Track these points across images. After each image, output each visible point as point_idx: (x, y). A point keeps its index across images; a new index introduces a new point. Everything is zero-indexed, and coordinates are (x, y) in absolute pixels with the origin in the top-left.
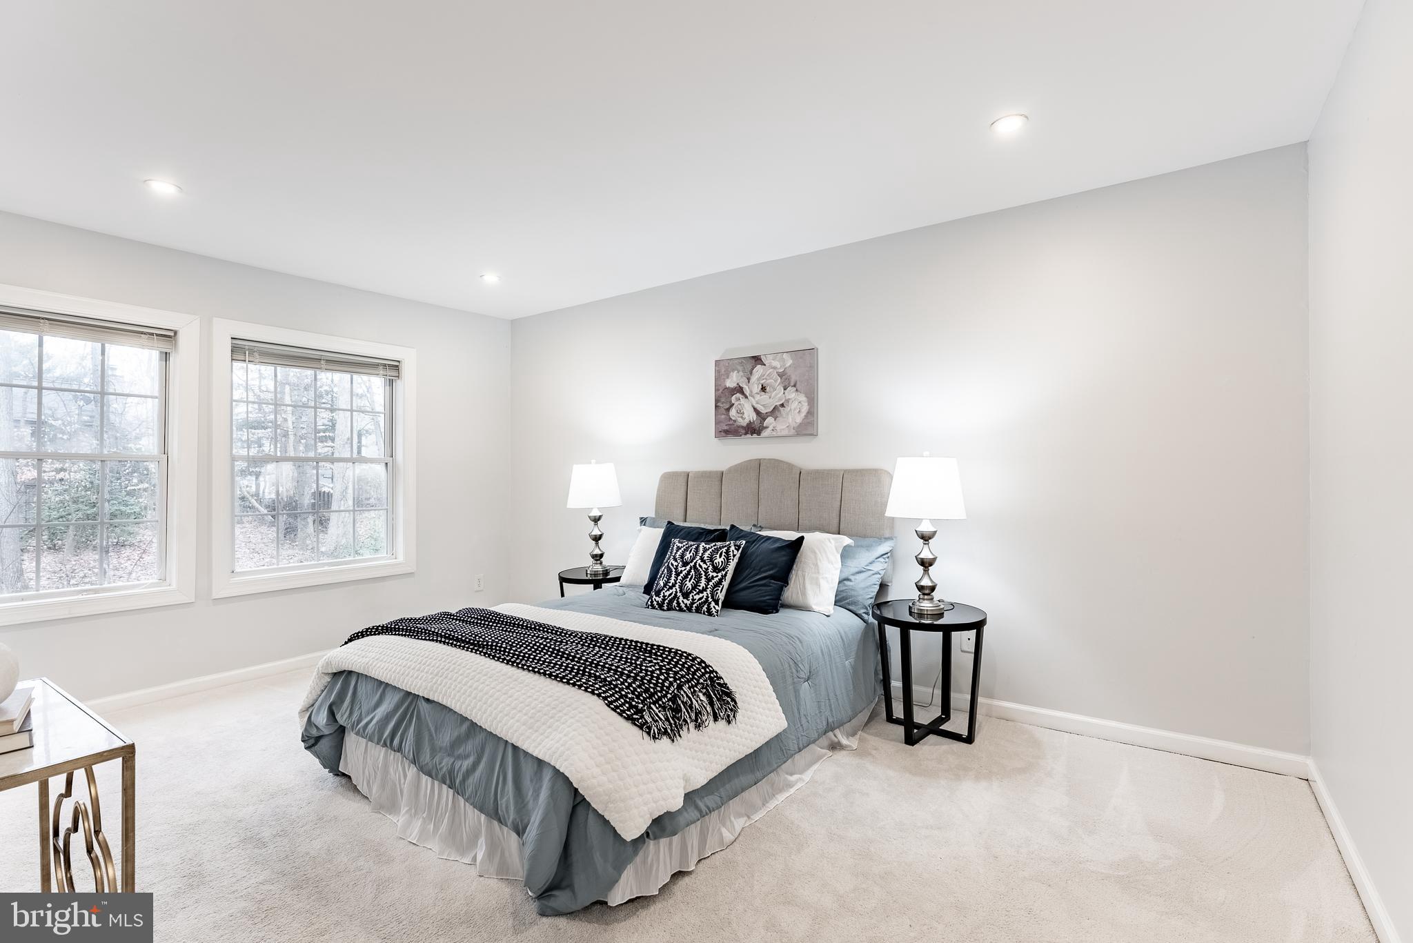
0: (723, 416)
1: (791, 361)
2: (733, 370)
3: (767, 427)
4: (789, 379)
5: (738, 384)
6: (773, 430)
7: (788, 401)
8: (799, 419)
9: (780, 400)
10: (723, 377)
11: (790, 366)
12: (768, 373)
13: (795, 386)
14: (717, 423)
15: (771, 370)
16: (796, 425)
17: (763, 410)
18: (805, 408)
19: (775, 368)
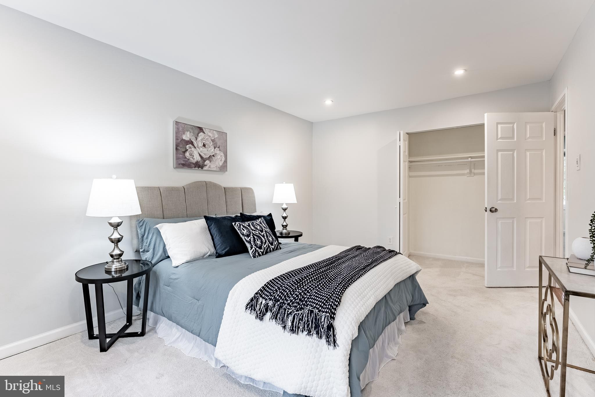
0: (181, 156)
1: (217, 136)
2: (187, 131)
3: (206, 165)
4: (216, 144)
5: (190, 139)
6: (209, 167)
7: (216, 154)
8: (221, 164)
9: (212, 153)
10: (181, 133)
11: (217, 138)
12: (206, 138)
13: (219, 148)
14: (177, 158)
15: (208, 137)
16: (220, 166)
17: (204, 157)
18: (223, 159)
19: (210, 136)
